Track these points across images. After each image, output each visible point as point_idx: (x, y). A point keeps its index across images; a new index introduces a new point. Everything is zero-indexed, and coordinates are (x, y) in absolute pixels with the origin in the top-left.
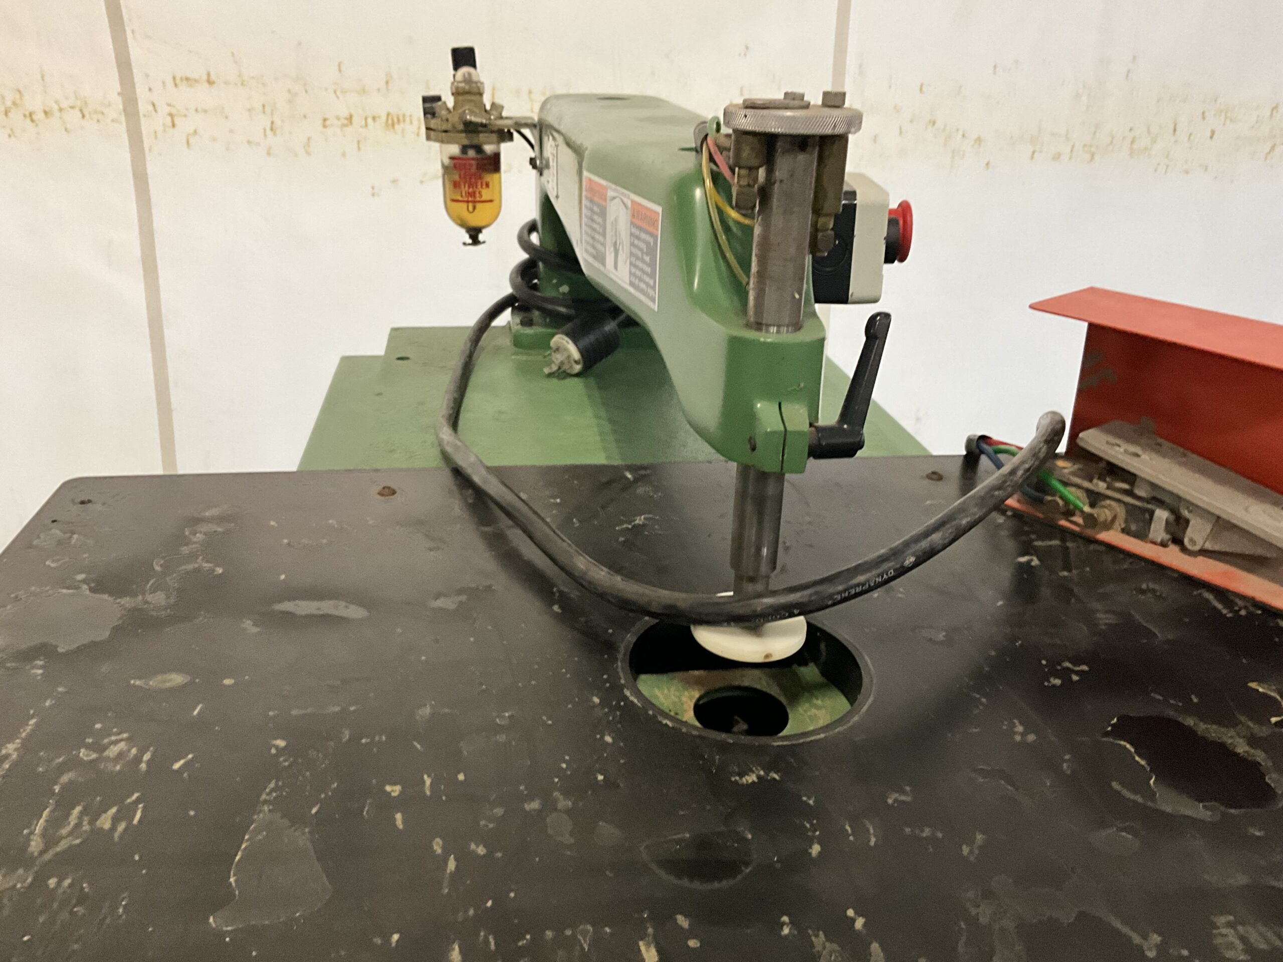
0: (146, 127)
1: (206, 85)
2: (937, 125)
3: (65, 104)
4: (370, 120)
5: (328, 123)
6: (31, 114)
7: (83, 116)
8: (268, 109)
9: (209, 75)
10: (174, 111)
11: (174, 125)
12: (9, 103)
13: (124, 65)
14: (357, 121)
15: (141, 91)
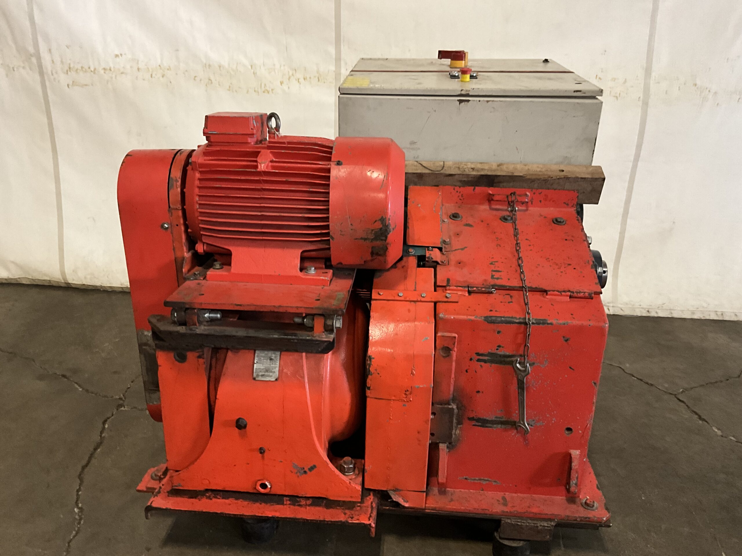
2: (697, 86)
6: (298, 79)
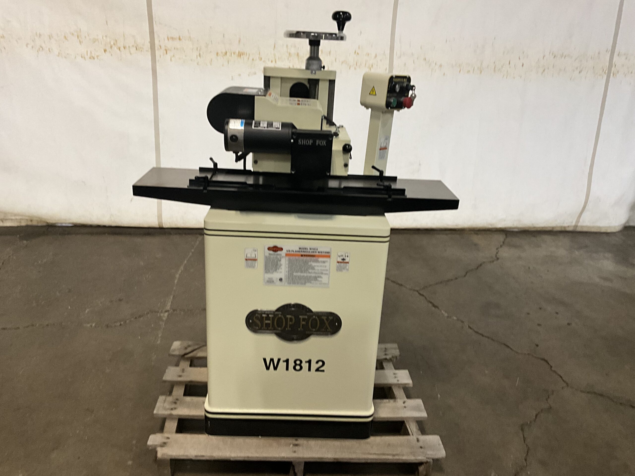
0: (157, 53)
1: (178, 40)
3: (131, 46)
4: (233, 54)
5: (218, 55)
6: (119, 48)
7: (137, 49)
8: (199, 49)
9: (179, 37)
10: (167, 49)
11: (167, 53)
12: (112, 43)
13: (152, 33)
14: (228, 54)
15: (156, 42)
